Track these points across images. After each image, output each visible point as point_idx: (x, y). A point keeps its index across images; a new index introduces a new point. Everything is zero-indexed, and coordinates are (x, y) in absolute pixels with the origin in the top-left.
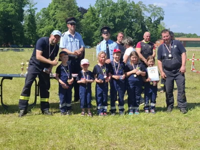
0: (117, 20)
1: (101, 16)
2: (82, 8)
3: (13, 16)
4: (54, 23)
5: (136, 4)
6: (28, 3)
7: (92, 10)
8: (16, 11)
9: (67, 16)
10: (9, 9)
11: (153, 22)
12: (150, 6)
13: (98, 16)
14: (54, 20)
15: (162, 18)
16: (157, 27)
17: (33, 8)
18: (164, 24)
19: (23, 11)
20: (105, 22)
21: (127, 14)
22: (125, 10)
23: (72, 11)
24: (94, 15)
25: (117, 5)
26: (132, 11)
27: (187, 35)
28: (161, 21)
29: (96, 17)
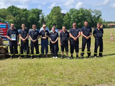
0: (79, 18)
1: (72, 16)
2: (63, 14)
3: (35, 19)
4: (52, 21)
5: (88, 10)
6: (41, 13)
7: (68, 14)
8: (37, 17)
9: (57, 18)
10: (34, 16)
11: (96, 17)
12: (95, 10)
13: (71, 16)
14: (52, 19)
15: (101, 15)
16: (99, 20)
17: (43, 15)
18: (102, 18)
19: (39, 17)
20: (74, 19)
21: (84, 14)
22: (83, 13)
23: (59, 15)
24: (69, 16)
25: (79, 11)
26: (86, 13)
27: (114, 22)
28: (100, 17)
29: (70, 16)
